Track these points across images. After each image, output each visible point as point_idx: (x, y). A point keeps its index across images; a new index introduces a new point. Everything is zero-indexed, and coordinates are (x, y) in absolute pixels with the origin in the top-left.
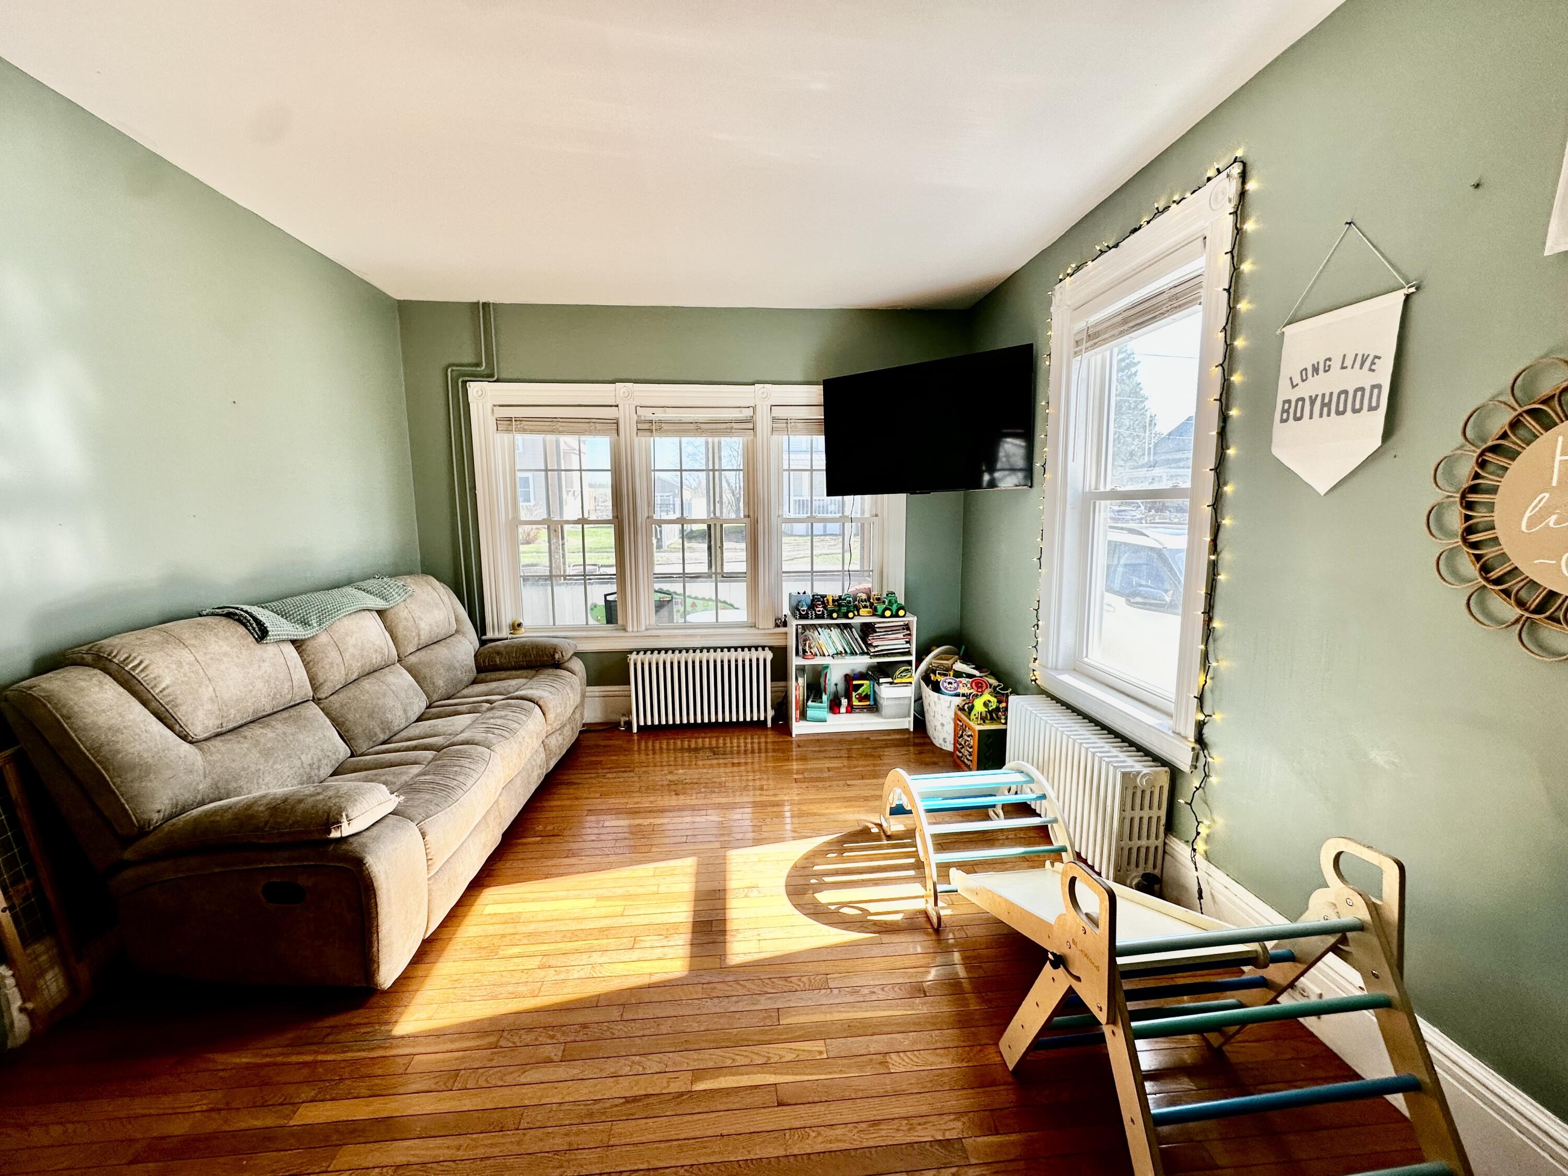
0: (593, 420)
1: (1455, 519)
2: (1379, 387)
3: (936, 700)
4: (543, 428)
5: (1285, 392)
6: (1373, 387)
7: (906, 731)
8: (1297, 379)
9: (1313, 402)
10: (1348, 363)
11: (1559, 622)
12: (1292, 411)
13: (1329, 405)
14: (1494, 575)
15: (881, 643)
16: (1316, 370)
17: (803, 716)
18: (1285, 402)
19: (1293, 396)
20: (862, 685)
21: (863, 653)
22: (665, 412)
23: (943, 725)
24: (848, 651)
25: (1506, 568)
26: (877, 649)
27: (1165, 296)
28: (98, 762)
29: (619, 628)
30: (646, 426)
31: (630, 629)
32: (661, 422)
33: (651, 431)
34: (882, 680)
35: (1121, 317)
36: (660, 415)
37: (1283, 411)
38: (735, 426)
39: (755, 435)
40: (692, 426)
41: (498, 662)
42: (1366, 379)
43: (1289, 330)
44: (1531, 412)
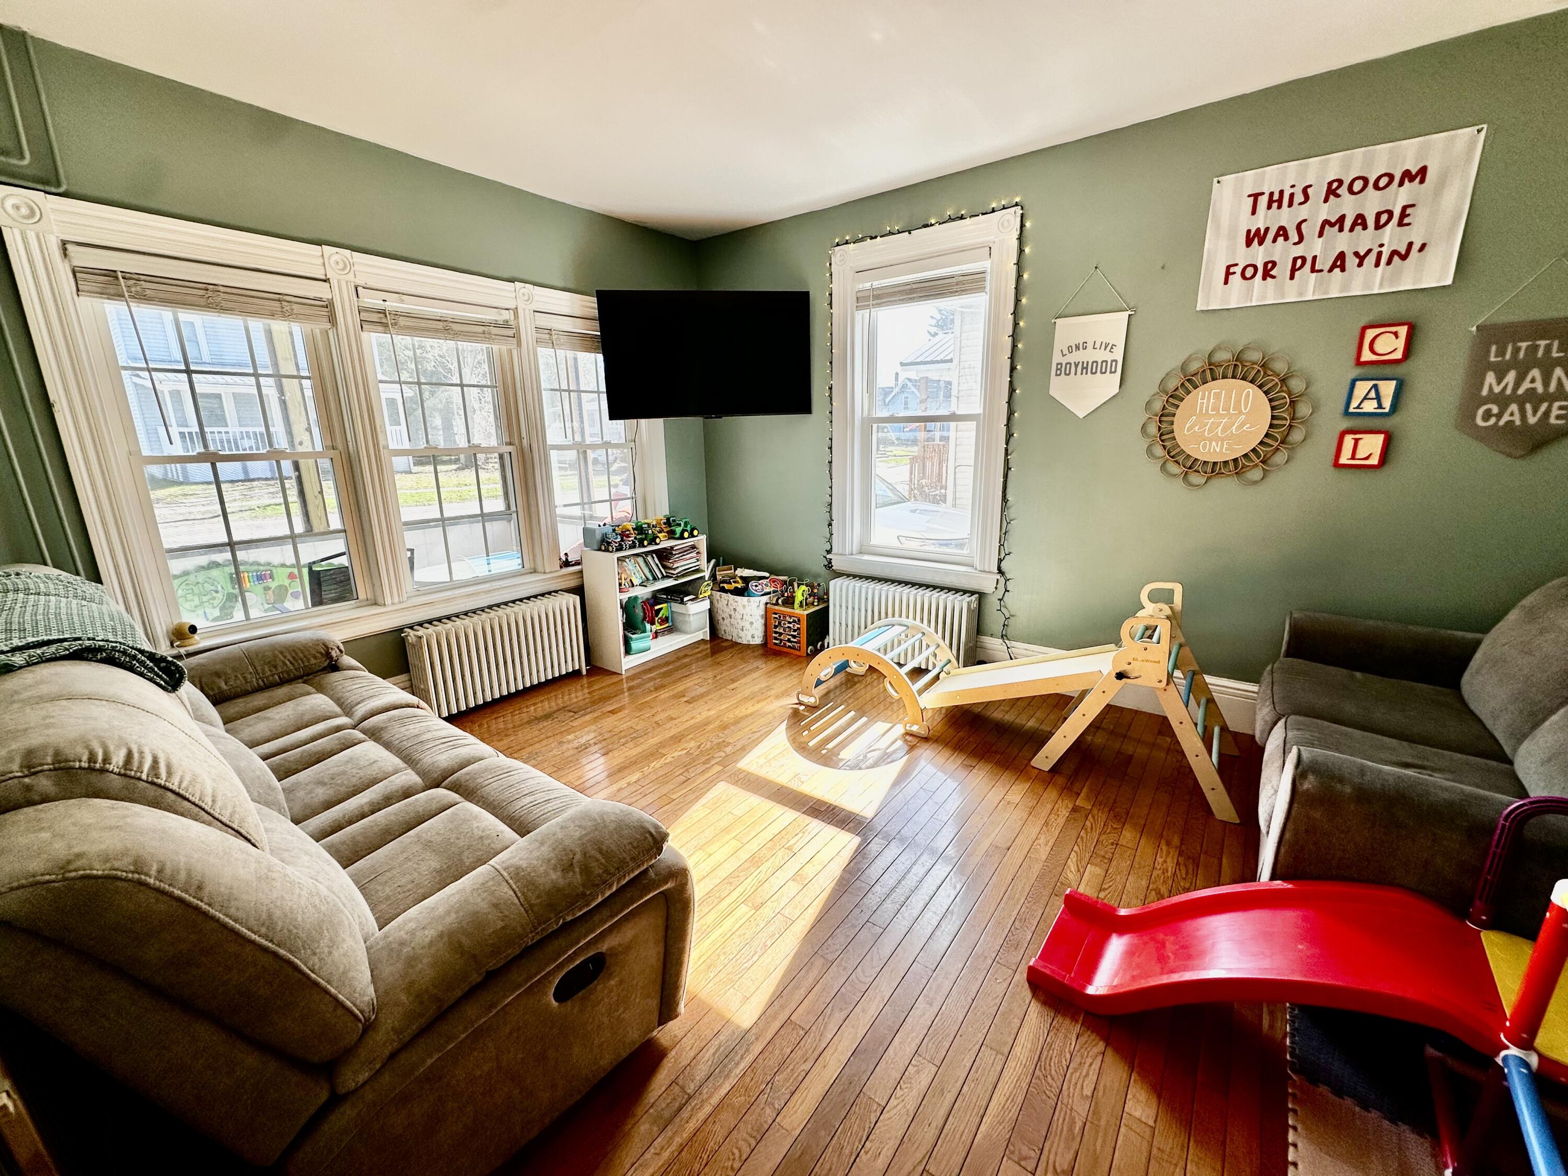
0: (288, 298)
1: (1153, 429)
2: (1116, 361)
3: (746, 603)
4: (188, 298)
5: (1057, 358)
6: (1112, 361)
7: (703, 641)
8: (1066, 352)
9: (1076, 366)
10: (1097, 346)
11: (1199, 472)
12: (1063, 369)
13: (1087, 368)
14: (1172, 454)
15: (680, 565)
16: (1077, 348)
17: (628, 651)
18: (1058, 364)
19: (1064, 361)
20: (661, 609)
21: (664, 577)
22: (402, 301)
23: (751, 623)
24: (651, 578)
25: (1178, 450)
26: (677, 571)
27: (953, 280)
28: (279, 945)
29: (364, 604)
30: (375, 317)
31: (388, 601)
32: (396, 314)
33: (385, 325)
34: (686, 599)
35: (909, 287)
36: (393, 304)
37: (1057, 369)
38: (495, 331)
39: (519, 344)
40: (440, 325)
41: (224, 687)
42: (1109, 357)
43: (1058, 321)
44: (1188, 380)
